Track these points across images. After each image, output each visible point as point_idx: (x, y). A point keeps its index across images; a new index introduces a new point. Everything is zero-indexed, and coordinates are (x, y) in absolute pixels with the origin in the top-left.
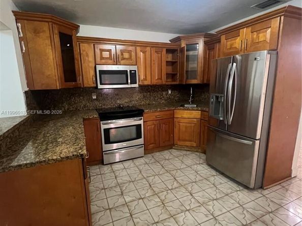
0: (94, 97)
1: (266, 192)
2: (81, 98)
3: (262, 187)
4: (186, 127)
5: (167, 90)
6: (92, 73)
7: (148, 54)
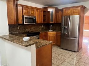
0: (19, 28)
1: (79, 52)
2: (14, 28)
3: (78, 51)
4: (52, 38)
5: (41, 26)
6: (22, 18)
7: (38, 12)
